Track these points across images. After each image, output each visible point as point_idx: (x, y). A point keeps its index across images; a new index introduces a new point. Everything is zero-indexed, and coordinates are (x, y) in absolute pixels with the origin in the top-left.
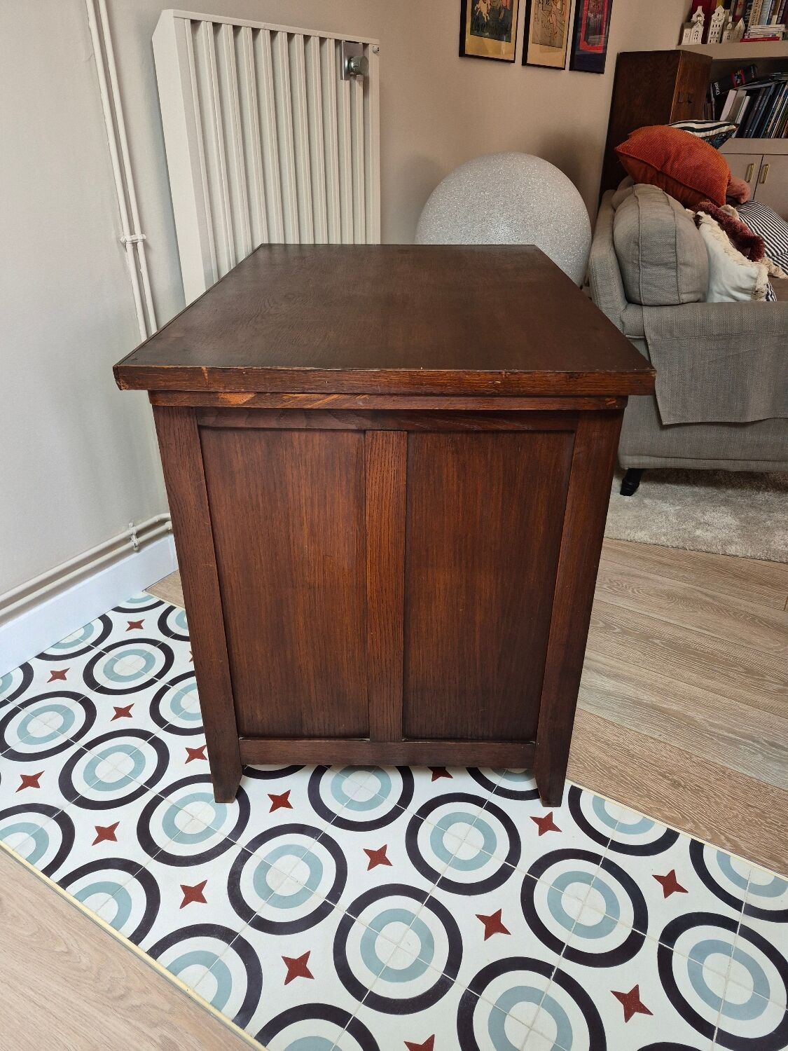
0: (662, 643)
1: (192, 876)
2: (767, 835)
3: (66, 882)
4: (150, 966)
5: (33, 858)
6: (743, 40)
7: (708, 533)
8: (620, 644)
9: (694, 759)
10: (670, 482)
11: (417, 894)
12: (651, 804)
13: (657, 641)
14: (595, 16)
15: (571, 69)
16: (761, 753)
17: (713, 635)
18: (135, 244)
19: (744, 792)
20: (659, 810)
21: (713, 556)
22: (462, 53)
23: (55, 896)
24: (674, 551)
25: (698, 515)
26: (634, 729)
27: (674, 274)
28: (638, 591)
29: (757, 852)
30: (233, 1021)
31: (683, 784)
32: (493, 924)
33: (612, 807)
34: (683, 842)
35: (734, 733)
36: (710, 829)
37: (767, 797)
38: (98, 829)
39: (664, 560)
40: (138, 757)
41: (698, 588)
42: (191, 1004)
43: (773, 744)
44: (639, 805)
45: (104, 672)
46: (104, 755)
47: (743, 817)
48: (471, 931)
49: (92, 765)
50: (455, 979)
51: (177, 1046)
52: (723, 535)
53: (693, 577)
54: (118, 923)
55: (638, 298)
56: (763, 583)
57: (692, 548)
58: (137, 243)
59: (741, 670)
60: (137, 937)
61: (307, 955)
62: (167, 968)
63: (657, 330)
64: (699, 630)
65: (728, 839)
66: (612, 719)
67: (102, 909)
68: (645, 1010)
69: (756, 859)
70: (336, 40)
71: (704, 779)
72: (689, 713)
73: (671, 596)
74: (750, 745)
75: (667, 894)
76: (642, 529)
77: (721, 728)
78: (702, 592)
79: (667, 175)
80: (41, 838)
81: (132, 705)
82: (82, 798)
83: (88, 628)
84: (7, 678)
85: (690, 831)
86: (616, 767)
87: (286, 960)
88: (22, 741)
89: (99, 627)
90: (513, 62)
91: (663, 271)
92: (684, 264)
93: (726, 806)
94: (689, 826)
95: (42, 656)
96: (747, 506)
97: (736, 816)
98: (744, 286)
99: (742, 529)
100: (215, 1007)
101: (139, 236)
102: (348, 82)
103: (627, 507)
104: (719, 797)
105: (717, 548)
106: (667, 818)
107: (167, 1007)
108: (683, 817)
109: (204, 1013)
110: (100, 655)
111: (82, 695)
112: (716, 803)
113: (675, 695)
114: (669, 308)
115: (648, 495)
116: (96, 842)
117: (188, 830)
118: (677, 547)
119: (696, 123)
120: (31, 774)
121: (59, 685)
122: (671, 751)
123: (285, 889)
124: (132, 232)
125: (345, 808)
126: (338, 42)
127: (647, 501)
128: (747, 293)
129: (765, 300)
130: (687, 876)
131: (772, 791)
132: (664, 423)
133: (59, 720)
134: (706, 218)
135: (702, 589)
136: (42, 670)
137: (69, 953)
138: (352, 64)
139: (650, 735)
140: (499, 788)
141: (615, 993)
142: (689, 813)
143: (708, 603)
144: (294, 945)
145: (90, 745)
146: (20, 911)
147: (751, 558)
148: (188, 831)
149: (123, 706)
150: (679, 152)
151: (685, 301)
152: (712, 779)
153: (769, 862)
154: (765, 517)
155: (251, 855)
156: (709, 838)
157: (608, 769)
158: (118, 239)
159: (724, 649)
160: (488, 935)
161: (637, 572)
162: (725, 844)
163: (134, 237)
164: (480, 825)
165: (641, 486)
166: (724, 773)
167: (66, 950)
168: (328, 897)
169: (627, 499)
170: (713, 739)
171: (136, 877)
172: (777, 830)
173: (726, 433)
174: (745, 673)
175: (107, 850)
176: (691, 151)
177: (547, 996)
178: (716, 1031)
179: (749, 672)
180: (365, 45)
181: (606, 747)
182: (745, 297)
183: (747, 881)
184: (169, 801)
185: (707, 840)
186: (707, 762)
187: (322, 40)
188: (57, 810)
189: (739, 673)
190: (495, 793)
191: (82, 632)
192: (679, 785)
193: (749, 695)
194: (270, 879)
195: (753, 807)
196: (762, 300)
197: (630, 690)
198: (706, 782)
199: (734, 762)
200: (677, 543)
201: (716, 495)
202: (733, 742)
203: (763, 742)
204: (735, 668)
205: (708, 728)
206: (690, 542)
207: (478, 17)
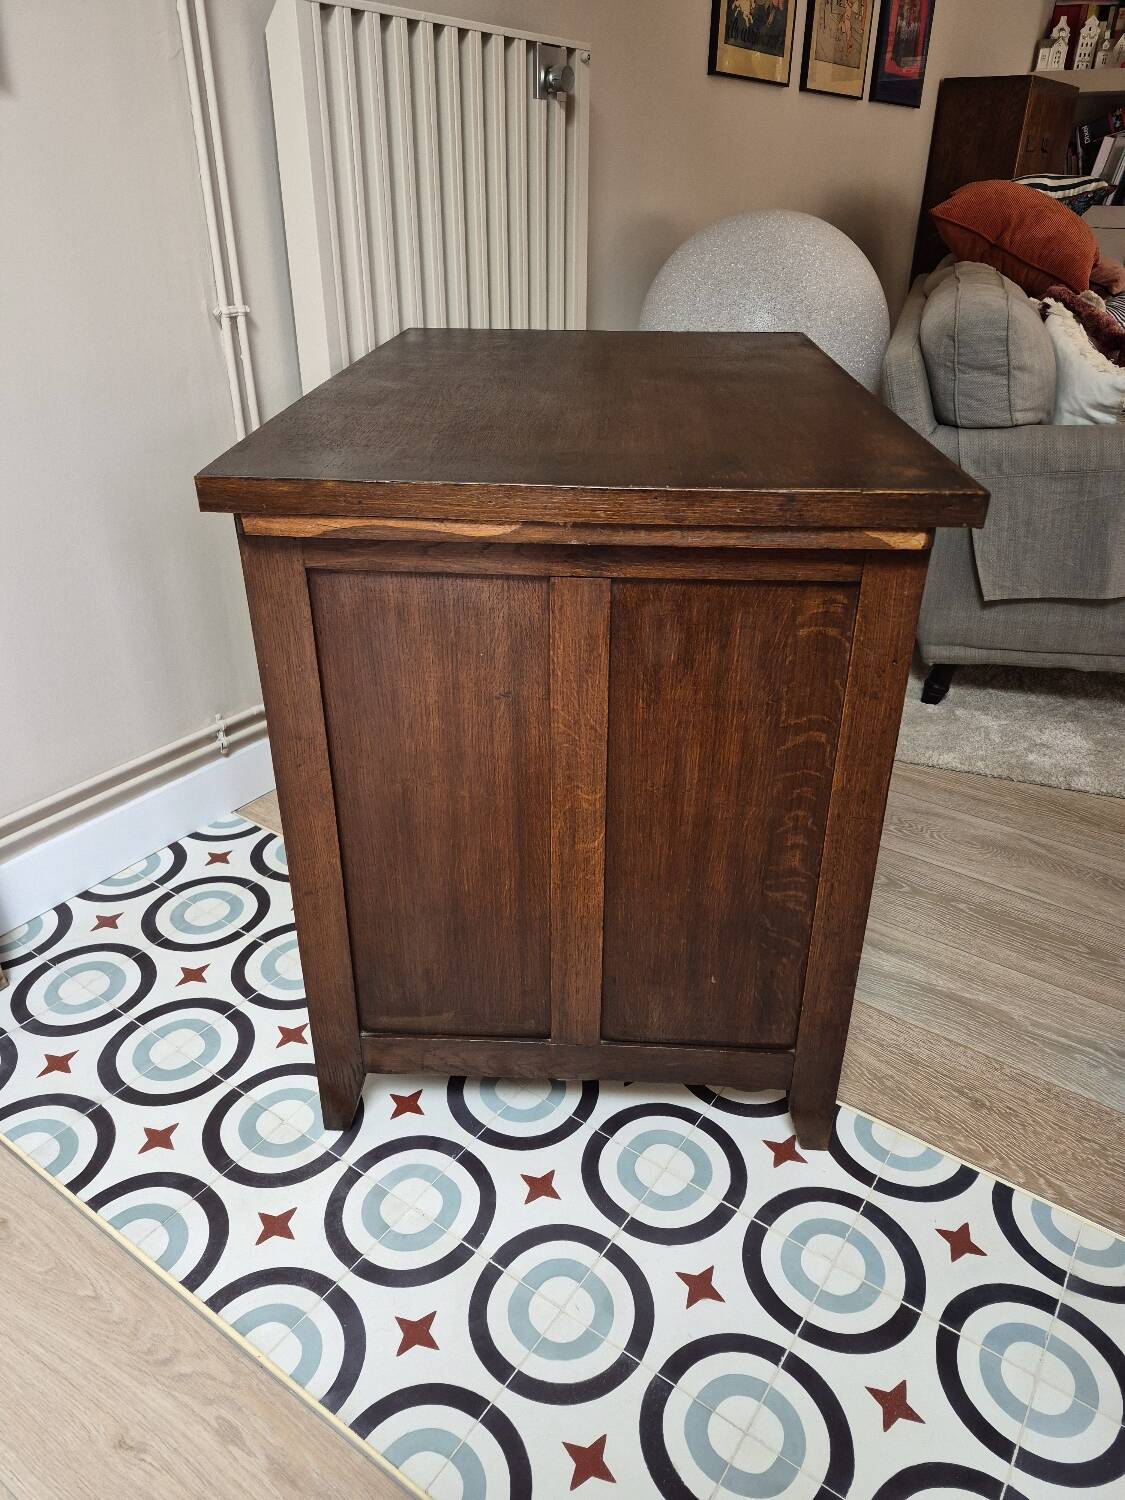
0: (970, 909)
1: (275, 1201)
2: (1109, 1181)
3: (97, 1202)
4: (210, 1322)
5: (55, 1167)
7: (1046, 759)
8: (909, 909)
9: (1007, 1071)
10: (993, 687)
11: (594, 1240)
12: (939, 1131)
13: (962, 906)
14: (909, 24)
15: (872, 99)
16: (1106, 1067)
17: (1045, 899)
18: (233, 319)
19: (1078, 1120)
20: (951, 1139)
21: (1053, 792)
22: (712, 70)
23: (84, 1222)
24: (994, 782)
25: (1033, 733)
26: (921, 1025)
27: (1005, 382)
28: (939, 836)
29: (1091, 1203)
30: (320, 1402)
31: (988, 1104)
32: (700, 1287)
33: (881, 1131)
34: (984, 1185)
35: (1067, 1037)
36: (1024, 1169)
37: (1111, 1127)
38: (149, 1132)
39: (981, 794)
40: (211, 1037)
41: (1025, 834)
42: (264, 1377)
44: (920, 1131)
45: (171, 919)
46: (164, 1031)
47: (1074, 1155)
48: (668, 1295)
49: (146, 1046)
50: (641, 1359)
51: (240, 1432)
52: (1070, 761)
53: (1021, 818)
54: (166, 1261)
55: (952, 417)
57: (1021, 778)
58: (236, 317)
59: (1082, 949)
60: (193, 1281)
61: (431, 1317)
62: (233, 1326)
63: (976, 462)
64: (1025, 893)
65: (1050, 1184)
66: (888, 1010)
67: (146, 1240)
68: (913, 1416)
69: (1088, 1212)
70: (528, 41)
71: (1022, 1100)
72: (1003, 1007)
73: (986, 844)
74: (1089, 1053)
75: (955, 1255)
76: (950, 750)
77: (1048, 1029)
78: (1032, 841)
79: (1004, 250)
80: (68, 1141)
81: (207, 966)
82: (129, 1089)
83: (153, 859)
84: (35, 923)
85: (994, 1171)
86: (892, 1077)
87: (402, 1322)
88: (51, 1010)
89: (168, 859)
90: (787, 85)
91: (989, 378)
92: (1020, 368)
93: (1049, 1138)
94: (993, 1163)
95: (86, 895)
96: (1105, 722)
97: (1064, 1153)
98: (1107, 402)
99: (1095, 755)
100: (297, 1382)
101: (239, 308)
102: (544, 102)
103: (930, 719)
104: (1040, 1124)
105: (1058, 779)
106: (962, 1150)
107: (228, 1378)
108: (987, 1151)
109: (280, 1389)
110: (167, 897)
111: (139, 950)
112: (1035, 1132)
113: (984, 981)
114: (995, 431)
115: (963, 704)
116: (145, 1149)
117: (275, 1139)
118: (1000, 777)
119: (1050, 178)
120: (60, 1054)
121: (107, 936)
122: (973, 1059)
123: (407, 1224)
124: (230, 302)
125: (499, 1117)
126: (530, 45)
127: (959, 712)
128: (1112, 413)
130: (986, 1231)
131: (1119, 1119)
132: (986, 599)
133: (102, 982)
134: (1057, 307)
135: (1032, 836)
136: (85, 914)
137: (96, 1298)
138: (551, 77)
139: (944, 1034)
140: (721, 1099)
141: (872, 1391)
142: (995, 1145)
143: (1040, 856)
144: (414, 1302)
145: (145, 1018)
146: (33, 1239)
147: (1106, 794)
149: (194, 966)
150: (1022, 221)
151: (1020, 422)
152: (1031, 1098)
153: (1109, 1218)
155: (361, 1175)
156: (1022, 1181)
157: (880, 1080)
158: (210, 310)
159: (1059, 920)
160: (691, 1301)
161: (941, 811)
162: (1043, 1190)
163: (232, 309)
164: (691, 1149)
165: (952, 691)
166: (1049, 1091)
167: (93, 1294)
168: (466, 1239)
169: (931, 708)
171: (197, 1199)
173: (1075, 615)
174: (1088, 953)
175: (158, 1161)
176: (1040, 216)
177: (772, 1389)
178: (1016, 1451)
179: (1095, 953)
180: (570, 51)
181: (878, 1050)
182: (1110, 419)
183: (1074, 1244)
184: (251, 1099)
185: (1019, 1184)
186: (1025, 1075)
187: (508, 41)
188: (92, 1104)
189: (1080, 954)
190: (715, 1105)
191: (144, 864)
192: (983, 1105)
193: (1091, 985)
194: (386, 1210)
195: (1089, 1140)
197: (918, 973)
198: (1023, 1104)
199: (1066, 1078)
200: (1000, 770)
201: (1061, 706)
202: (1066, 1050)
203: (1111, 1052)
204: (1075, 947)
205: (1030, 1028)
206: (1019, 771)
207: (737, 18)
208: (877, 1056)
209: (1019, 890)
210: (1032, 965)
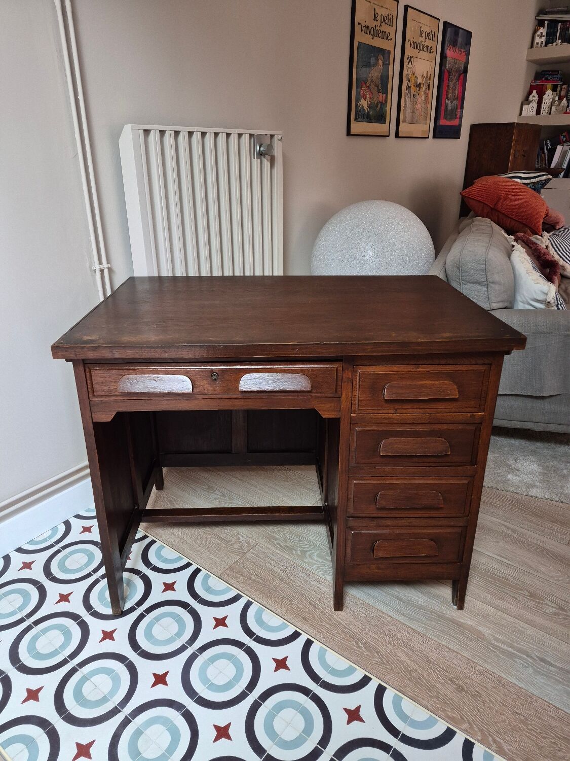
2: (527, 740)
6: (566, 113)
7: (517, 478)
9: (478, 668)
12: (437, 704)
14: (452, 102)
15: (434, 137)
16: (532, 667)
17: (509, 562)
18: (102, 271)
19: (513, 700)
20: (444, 710)
21: (519, 497)
22: (349, 133)
25: (512, 462)
26: (435, 639)
27: (486, 289)
29: (516, 754)
31: (466, 689)
33: (408, 705)
34: (459, 740)
35: (512, 647)
36: (481, 731)
37: (532, 706)
38: (28, 691)
40: (68, 635)
41: (503, 522)
43: (542, 660)
44: (429, 705)
45: (58, 565)
46: (44, 631)
47: (509, 722)
49: (35, 639)
52: (528, 479)
53: (501, 513)
56: (554, 521)
57: (503, 489)
59: (527, 593)
64: (499, 558)
65: (495, 741)
66: (419, 630)
67: (17, 756)
70: (250, 134)
71: (484, 687)
72: (480, 628)
74: (524, 658)
77: (504, 643)
78: (505, 526)
79: (498, 211)
81: (72, 593)
82: (23, 664)
83: (55, 530)
85: (465, 731)
86: (416, 670)
89: (62, 529)
90: (388, 136)
91: (477, 287)
92: (494, 283)
93: (497, 712)
94: (465, 726)
95: (20, 550)
96: (550, 456)
97: (504, 721)
98: (539, 298)
99: (543, 476)
101: (105, 265)
102: (259, 160)
104: (492, 702)
105: (522, 490)
106: (448, 717)
108: (462, 718)
110: (58, 552)
111: (40, 582)
112: (490, 708)
116: (25, 701)
118: (492, 488)
119: (524, 173)
121: (26, 573)
122: (460, 660)
123: (150, 752)
124: (100, 263)
125: (206, 689)
126: (251, 135)
128: (542, 304)
129: (556, 308)
131: (536, 701)
133: (19, 601)
134: (517, 247)
135: (505, 523)
136: (17, 559)
138: (262, 149)
139: (447, 645)
140: (324, 682)
142: (467, 715)
143: (508, 535)
145: (37, 623)
147: (548, 499)
148: (90, 698)
149: (65, 593)
150: (507, 195)
152: (489, 686)
154: (563, 466)
155: (131, 721)
156: (479, 738)
157: (409, 671)
158: (90, 267)
159: (516, 575)
162: (491, 745)
163: (101, 266)
164: (305, 713)
166: (499, 682)
170: (495, 652)
171: (46, 733)
172: (536, 737)
173: (529, 403)
174: (529, 596)
175: (31, 709)
176: (516, 194)
179: (532, 595)
180: (272, 136)
181: (411, 653)
182: (542, 306)
184: (82, 673)
185: (478, 740)
186: (487, 671)
187: (240, 135)
189: (524, 596)
190: (321, 686)
191: (50, 532)
192: (463, 689)
193: (528, 615)
194: (141, 744)
195: (519, 714)
196: (553, 308)
198: (485, 689)
199: (510, 674)
200: (491, 484)
201: (528, 447)
202: (511, 656)
203: (535, 658)
204: (522, 592)
205: (493, 642)
206: (502, 484)
207: (360, 110)
208: (409, 657)
209: (496, 556)
210: (498, 602)
